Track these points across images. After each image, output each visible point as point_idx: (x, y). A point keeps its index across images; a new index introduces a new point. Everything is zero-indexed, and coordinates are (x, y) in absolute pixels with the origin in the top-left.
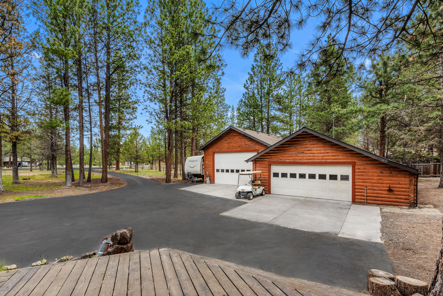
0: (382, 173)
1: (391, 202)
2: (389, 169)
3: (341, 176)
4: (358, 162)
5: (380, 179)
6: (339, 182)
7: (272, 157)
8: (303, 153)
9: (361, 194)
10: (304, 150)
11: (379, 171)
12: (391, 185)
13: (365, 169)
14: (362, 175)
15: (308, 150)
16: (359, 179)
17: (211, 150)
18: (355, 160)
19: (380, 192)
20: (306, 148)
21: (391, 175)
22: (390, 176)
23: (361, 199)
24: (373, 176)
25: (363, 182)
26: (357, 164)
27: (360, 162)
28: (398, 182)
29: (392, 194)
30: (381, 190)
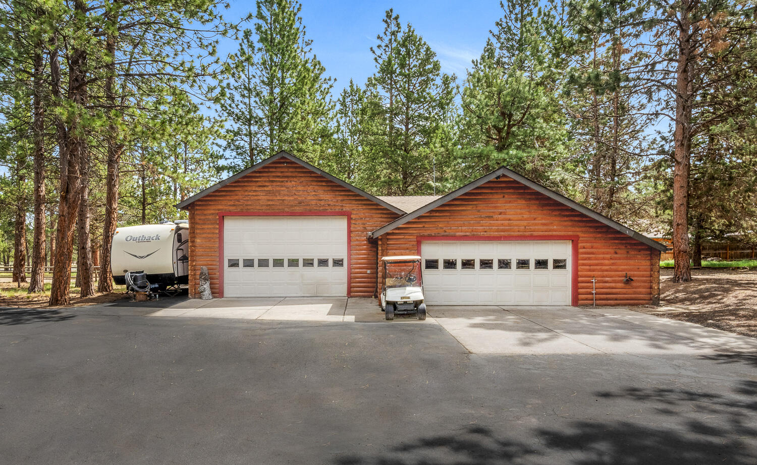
0: (616, 253)
1: (628, 300)
2: (626, 247)
3: (554, 260)
4: (583, 235)
5: (613, 264)
6: (550, 272)
7: (426, 226)
8: (490, 217)
9: (587, 292)
10: (493, 212)
11: (612, 251)
12: (628, 273)
13: (592, 247)
14: (589, 259)
15: (500, 214)
16: (583, 265)
17: (212, 211)
18: (578, 231)
19: (613, 285)
20: (495, 207)
21: (629, 255)
22: (627, 258)
23: (587, 299)
24: (604, 259)
25: (590, 270)
26: (581, 239)
27: (586, 235)
28: (637, 267)
29: (630, 287)
30: (615, 282)
